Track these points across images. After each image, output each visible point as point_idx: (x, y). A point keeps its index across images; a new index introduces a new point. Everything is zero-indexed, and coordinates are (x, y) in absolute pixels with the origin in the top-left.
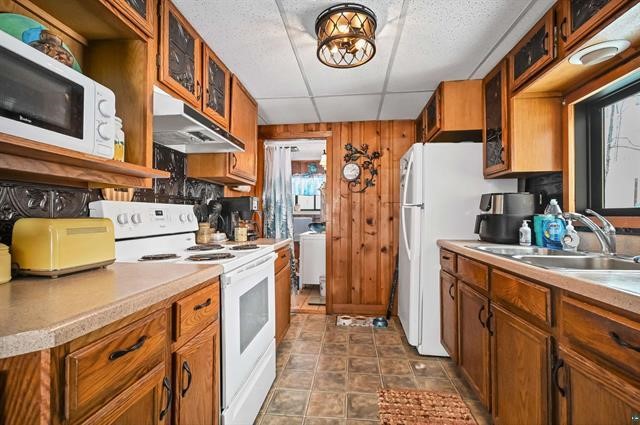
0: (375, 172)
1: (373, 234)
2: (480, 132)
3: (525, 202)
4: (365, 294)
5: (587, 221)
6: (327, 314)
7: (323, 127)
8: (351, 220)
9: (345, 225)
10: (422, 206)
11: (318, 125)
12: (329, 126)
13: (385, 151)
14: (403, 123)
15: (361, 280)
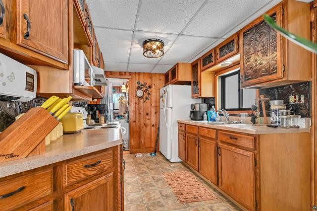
0: (149, 94)
1: (149, 119)
2: (191, 82)
3: (204, 107)
4: (146, 144)
5: (223, 112)
6: (130, 153)
7: (127, 74)
8: (140, 114)
9: (137, 116)
10: (171, 108)
11: (125, 72)
12: (130, 74)
13: (153, 85)
14: (160, 74)
15: (144, 139)
